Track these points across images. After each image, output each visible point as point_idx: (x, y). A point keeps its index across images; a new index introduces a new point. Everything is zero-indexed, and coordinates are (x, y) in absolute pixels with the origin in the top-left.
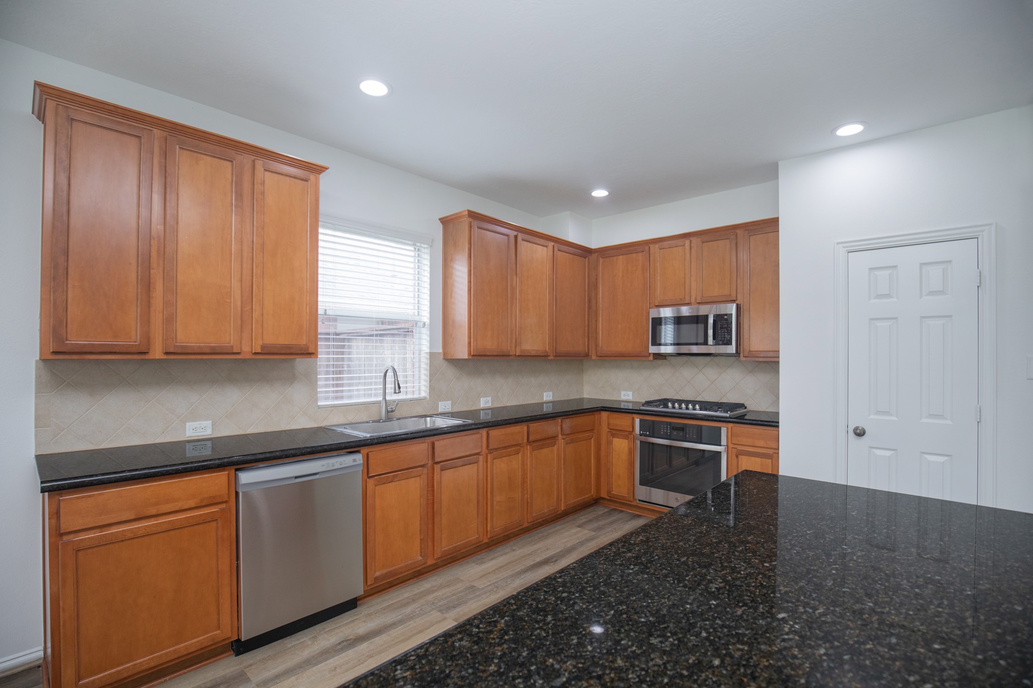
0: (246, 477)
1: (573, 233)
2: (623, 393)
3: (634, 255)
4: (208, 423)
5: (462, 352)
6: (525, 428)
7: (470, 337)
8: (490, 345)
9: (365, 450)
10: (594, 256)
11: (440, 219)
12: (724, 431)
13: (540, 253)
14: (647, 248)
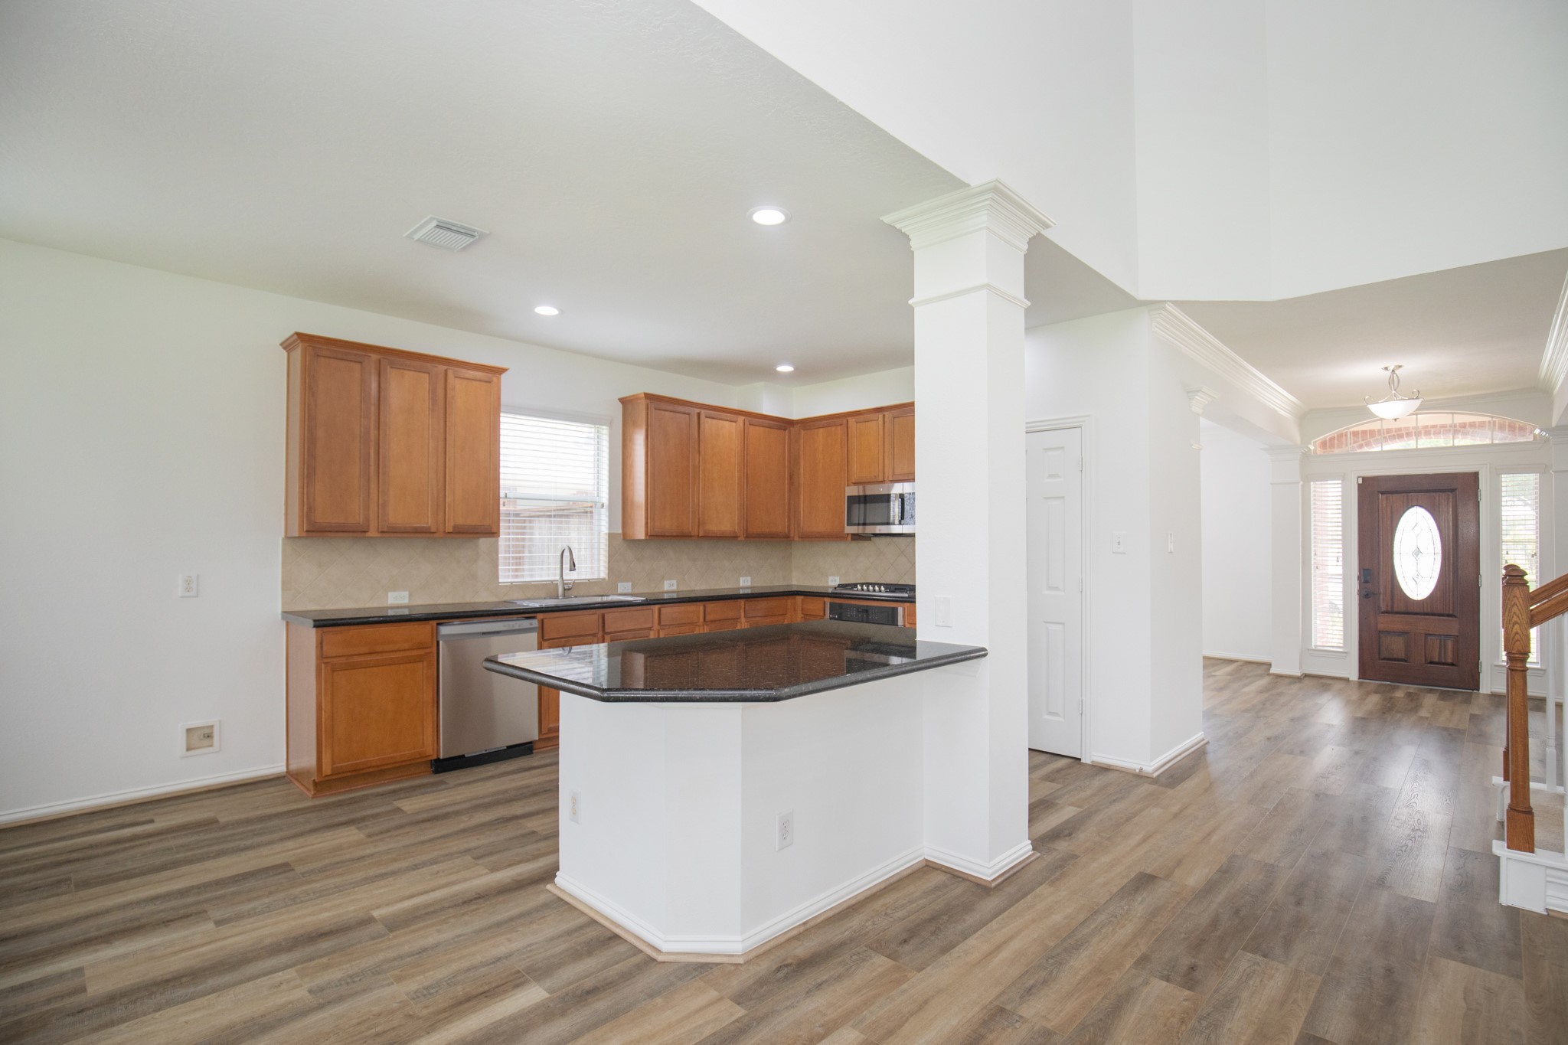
0: (445, 630)
1: (769, 406)
2: (830, 578)
3: (833, 428)
4: (406, 594)
5: (640, 533)
6: (702, 608)
7: (647, 518)
8: (668, 525)
9: (540, 616)
10: (797, 427)
11: (619, 399)
12: (900, 610)
13: (729, 430)
14: (845, 421)
